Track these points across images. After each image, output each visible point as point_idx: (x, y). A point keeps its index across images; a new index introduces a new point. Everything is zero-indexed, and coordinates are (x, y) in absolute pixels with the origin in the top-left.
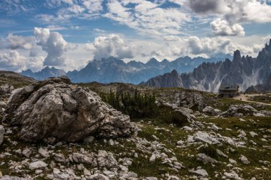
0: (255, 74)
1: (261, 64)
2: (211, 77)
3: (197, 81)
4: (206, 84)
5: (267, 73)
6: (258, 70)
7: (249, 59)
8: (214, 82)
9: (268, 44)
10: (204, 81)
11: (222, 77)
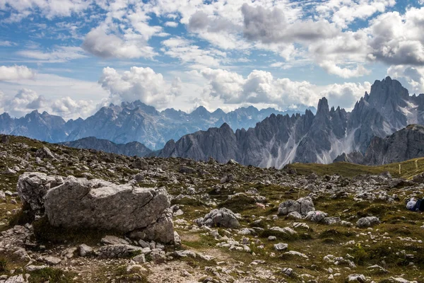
0: (350, 137)
1: (359, 122)
2: (283, 138)
3: (260, 144)
4: (273, 149)
5: (367, 135)
6: (354, 131)
7: (341, 112)
8: (286, 146)
9: (369, 93)
10: (272, 143)
11: (299, 138)
